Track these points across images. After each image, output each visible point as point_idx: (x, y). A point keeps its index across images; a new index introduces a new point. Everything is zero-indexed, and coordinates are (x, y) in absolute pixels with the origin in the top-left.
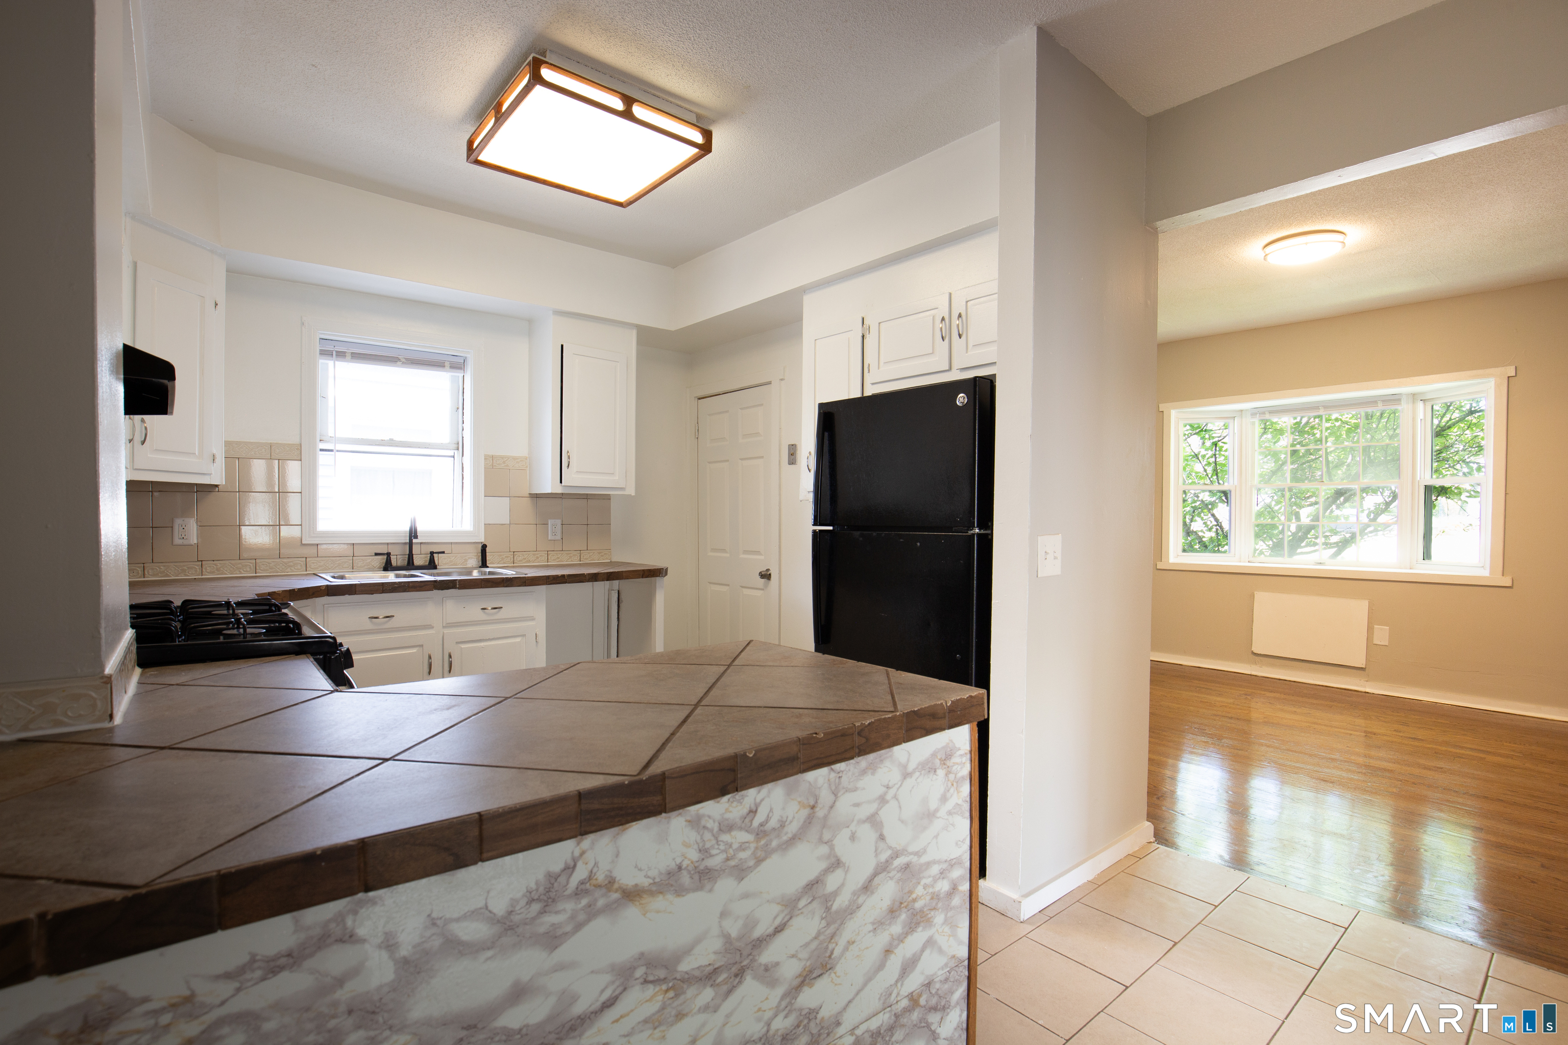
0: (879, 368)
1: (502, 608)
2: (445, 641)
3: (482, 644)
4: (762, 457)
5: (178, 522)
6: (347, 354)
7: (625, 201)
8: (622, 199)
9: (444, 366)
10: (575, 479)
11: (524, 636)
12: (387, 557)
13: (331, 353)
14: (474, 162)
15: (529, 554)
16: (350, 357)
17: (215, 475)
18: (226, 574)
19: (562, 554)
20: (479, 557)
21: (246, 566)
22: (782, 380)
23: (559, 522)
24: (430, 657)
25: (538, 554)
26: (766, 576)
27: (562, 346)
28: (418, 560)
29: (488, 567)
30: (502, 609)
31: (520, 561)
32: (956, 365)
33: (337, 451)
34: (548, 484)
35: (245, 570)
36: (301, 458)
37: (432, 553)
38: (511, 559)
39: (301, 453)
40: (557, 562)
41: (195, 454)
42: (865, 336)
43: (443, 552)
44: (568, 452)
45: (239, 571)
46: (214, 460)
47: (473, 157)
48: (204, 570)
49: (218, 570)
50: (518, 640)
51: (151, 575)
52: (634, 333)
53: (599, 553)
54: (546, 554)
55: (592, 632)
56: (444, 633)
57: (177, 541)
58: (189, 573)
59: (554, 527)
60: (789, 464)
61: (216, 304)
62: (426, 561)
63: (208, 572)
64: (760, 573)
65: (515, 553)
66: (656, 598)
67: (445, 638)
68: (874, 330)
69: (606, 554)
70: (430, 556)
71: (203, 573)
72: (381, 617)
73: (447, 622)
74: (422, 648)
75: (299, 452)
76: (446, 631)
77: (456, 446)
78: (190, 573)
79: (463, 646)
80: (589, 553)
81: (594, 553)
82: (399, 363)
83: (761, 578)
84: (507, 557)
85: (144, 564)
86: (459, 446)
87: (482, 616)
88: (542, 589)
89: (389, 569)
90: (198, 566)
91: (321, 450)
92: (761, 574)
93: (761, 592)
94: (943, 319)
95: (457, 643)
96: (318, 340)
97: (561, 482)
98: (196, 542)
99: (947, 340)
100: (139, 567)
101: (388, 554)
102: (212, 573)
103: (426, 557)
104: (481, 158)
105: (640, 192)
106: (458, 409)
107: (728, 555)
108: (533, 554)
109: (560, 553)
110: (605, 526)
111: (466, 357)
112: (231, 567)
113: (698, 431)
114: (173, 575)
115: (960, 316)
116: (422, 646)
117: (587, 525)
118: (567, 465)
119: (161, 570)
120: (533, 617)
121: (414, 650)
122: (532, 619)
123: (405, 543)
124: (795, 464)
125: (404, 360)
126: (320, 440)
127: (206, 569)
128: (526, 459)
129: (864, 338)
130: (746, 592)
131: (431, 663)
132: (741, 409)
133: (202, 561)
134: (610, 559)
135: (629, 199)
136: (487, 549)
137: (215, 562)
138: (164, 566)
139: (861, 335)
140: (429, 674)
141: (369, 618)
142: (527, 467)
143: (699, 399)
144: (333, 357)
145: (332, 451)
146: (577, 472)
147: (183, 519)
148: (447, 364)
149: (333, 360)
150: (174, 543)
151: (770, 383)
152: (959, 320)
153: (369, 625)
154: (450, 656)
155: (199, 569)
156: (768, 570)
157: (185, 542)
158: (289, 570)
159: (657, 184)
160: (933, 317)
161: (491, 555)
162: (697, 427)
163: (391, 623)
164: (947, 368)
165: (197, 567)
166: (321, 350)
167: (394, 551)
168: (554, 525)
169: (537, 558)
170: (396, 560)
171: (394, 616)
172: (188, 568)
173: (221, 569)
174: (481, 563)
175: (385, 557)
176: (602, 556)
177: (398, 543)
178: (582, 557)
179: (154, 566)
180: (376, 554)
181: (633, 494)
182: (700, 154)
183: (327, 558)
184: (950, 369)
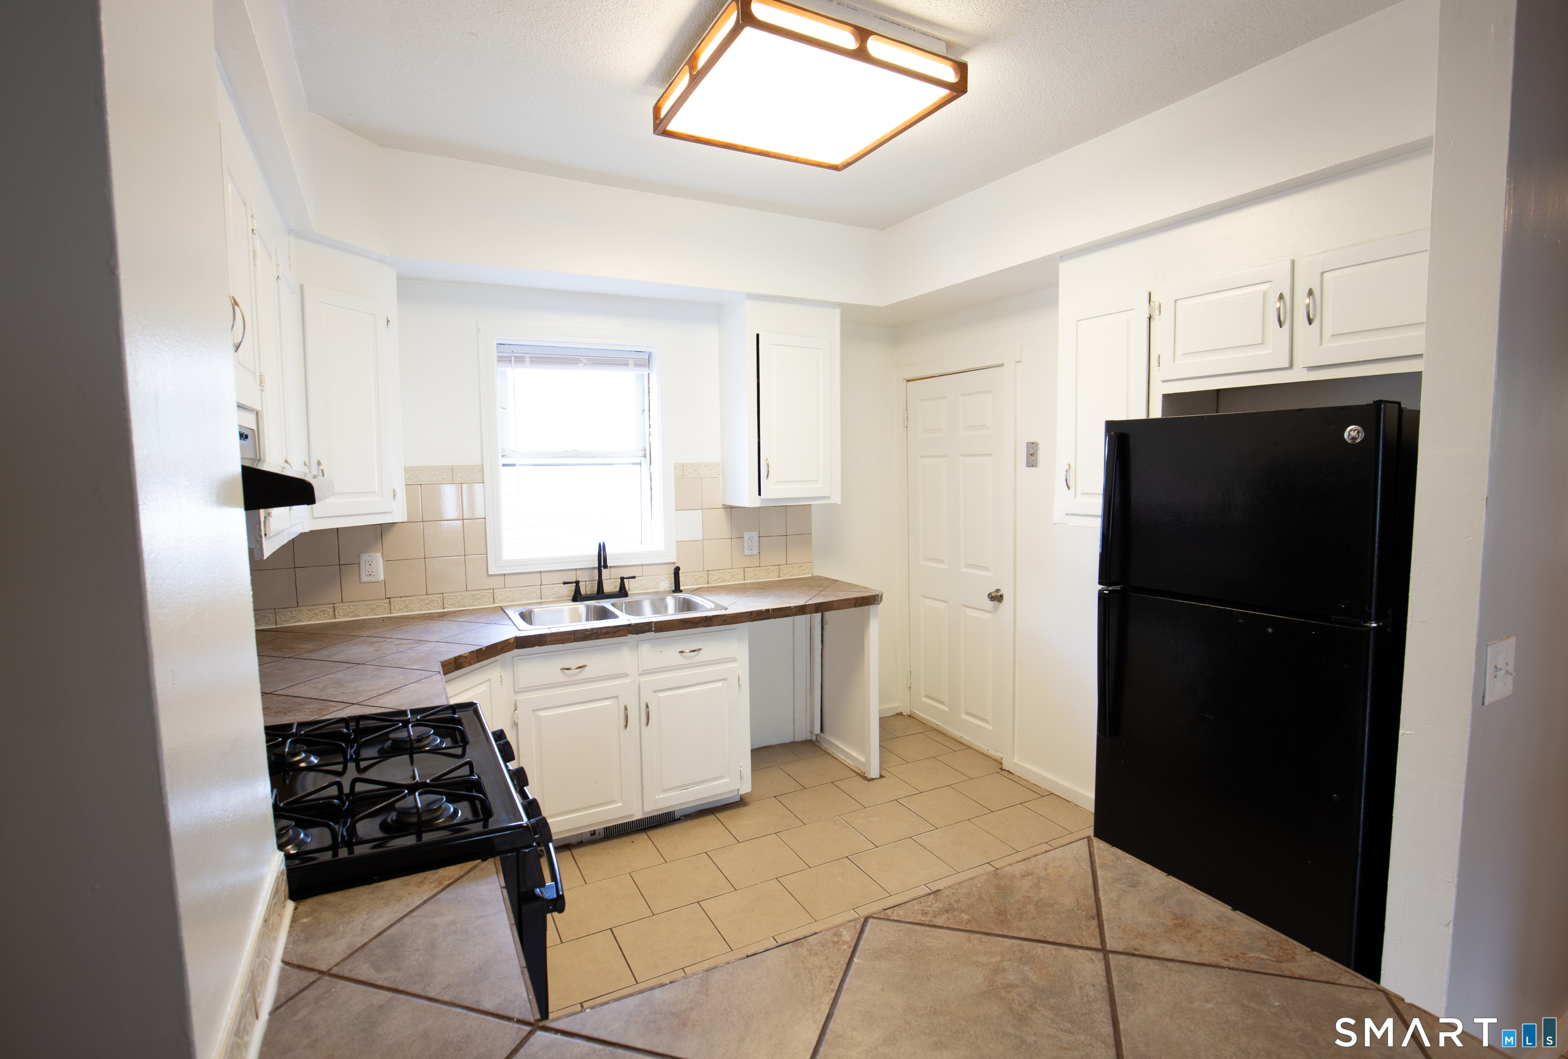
0: (1174, 361)
1: (701, 649)
2: (641, 691)
3: (681, 691)
4: (991, 455)
5: (364, 557)
6: (526, 359)
7: (841, 163)
8: (837, 161)
9: (627, 365)
10: (774, 491)
11: (725, 679)
12: (576, 586)
13: (509, 359)
14: (663, 133)
15: (724, 573)
16: (530, 362)
17: (397, 512)
18: (414, 611)
19: (760, 570)
20: (671, 579)
21: (434, 600)
22: (1017, 362)
23: (756, 534)
24: (626, 709)
25: (734, 572)
26: (996, 598)
27: (758, 335)
28: (608, 585)
29: (681, 591)
30: (702, 651)
31: (715, 581)
32: (1299, 361)
33: (520, 465)
34: (747, 498)
35: (433, 606)
36: (483, 480)
37: (622, 579)
38: (705, 579)
39: (483, 475)
40: (755, 579)
41: (375, 492)
42: (1153, 317)
43: (634, 577)
44: (767, 459)
45: (427, 607)
46: (394, 496)
47: (660, 128)
48: (392, 608)
49: (406, 607)
50: (719, 684)
51: (342, 616)
52: (837, 312)
53: (800, 567)
54: (741, 571)
55: (794, 656)
56: (640, 681)
57: (365, 578)
58: (377, 611)
59: (750, 541)
60: (1028, 466)
61: (388, 321)
62: (616, 587)
63: (397, 610)
64: (990, 594)
65: (709, 572)
66: (869, 625)
67: (641, 687)
68: (1167, 309)
69: (807, 568)
70: (621, 583)
71: (392, 611)
72: (573, 668)
73: (644, 669)
74: (617, 699)
75: (481, 474)
76: (643, 679)
77: (643, 452)
78: (379, 611)
79: (661, 695)
80: (788, 568)
81: (794, 567)
82: (580, 365)
83: (990, 600)
84: (701, 577)
85: (334, 604)
86: (647, 454)
87: (680, 660)
88: (745, 627)
89: (578, 599)
90: (386, 603)
91: (504, 465)
92: (990, 596)
93: (990, 615)
94: (1281, 297)
95: (654, 692)
96: (496, 344)
97: (760, 494)
98: (383, 579)
99: (1287, 326)
100: (329, 608)
101: (577, 583)
102: (401, 610)
103: (616, 582)
104: (670, 128)
105: (862, 151)
106: (644, 411)
107: (946, 567)
108: (729, 572)
109: (757, 570)
110: (804, 537)
111: (651, 353)
112: (419, 603)
113: (907, 420)
114: (362, 615)
115: (1311, 293)
116: (617, 697)
117: (786, 535)
118: (766, 475)
119: (351, 610)
120: (735, 657)
121: (608, 702)
122: (734, 660)
123: (594, 568)
124: (1035, 467)
125: (585, 361)
126: (503, 456)
127: (394, 607)
128: (719, 465)
129: (1152, 320)
130: (969, 612)
131: (627, 714)
132: (962, 395)
133: (390, 598)
134: (812, 573)
135: (847, 160)
136: (680, 572)
137: (403, 599)
138: (354, 605)
139: (1149, 316)
140: (626, 728)
141: (561, 669)
142: (720, 474)
143: (908, 381)
144: (511, 364)
145: (514, 465)
146: (777, 482)
147: (370, 554)
148: (631, 362)
149: (511, 367)
150: (362, 581)
151: (1002, 365)
152: (1309, 298)
153: (560, 677)
154: (647, 707)
155: (388, 607)
156: (998, 590)
157: (372, 579)
158: (476, 603)
159: (887, 139)
160: (1264, 293)
161: (684, 576)
162: (906, 415)
163: (585, 674)
164: (1287, 365)
165: (385, 605)
166: (499, 357)
167: (582, 577)
168: (751, 536)
169: (733, 576)
170: (585, 586)
171: (586, 666)
172: (377, 606)
173: (409, 606)
174: (673, 585)
175: (575, 584)
176: (803, 570)
177: (586, 568)
178: (781, 573)
179: (344, 606)
180: (564, 583)
181: (839, 503)
182: (950, 97)
183: (515, 589)
184: (1291, 366)
